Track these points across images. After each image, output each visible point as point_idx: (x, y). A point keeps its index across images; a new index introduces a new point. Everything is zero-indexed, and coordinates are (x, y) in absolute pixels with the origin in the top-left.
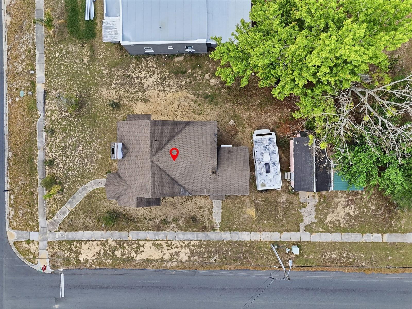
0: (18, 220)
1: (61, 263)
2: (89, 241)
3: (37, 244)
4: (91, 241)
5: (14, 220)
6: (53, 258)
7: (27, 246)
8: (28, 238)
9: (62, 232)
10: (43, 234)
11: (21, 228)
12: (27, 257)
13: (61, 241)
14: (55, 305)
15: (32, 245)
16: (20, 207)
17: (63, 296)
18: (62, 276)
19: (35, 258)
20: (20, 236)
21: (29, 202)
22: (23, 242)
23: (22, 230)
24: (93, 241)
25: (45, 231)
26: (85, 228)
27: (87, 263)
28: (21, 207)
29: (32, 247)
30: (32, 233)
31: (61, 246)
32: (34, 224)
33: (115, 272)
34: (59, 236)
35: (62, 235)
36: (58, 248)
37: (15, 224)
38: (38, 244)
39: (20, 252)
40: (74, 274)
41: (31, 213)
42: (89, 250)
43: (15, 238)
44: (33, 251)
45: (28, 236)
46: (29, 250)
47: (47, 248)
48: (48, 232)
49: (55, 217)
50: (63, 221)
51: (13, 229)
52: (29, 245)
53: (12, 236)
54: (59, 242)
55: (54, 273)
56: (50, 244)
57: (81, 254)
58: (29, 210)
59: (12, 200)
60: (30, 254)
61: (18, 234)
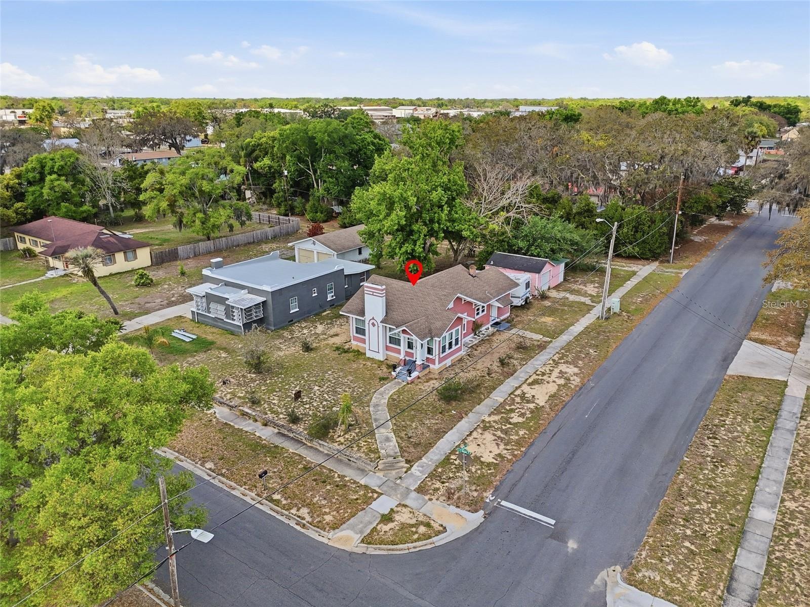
0: (327, 510)
1: (475, 490)
2: (466, 439)
3: (404, 509)
4: (468, 438)
5: (318, 516)
6: (455, 497)
7: (391, 525)
8: (379, 516)
9: (417, 464)
10: (395, 490)
11: (346, 515)
12: (416, 536)
13: (432, 473)
14: (568, 547)
15: (397, 517)
16: (309, 495)
17: (553, 522)
18: (504, 503)
19: (428, 525)
20: (361, 526)
21: (315, 480)
22: (378, 528)
23: (353, 515)
24: (470, 434)
25: (392, 484)
26: (439, 434)
27: (505, 457)
28: (311, 493)
29: (403, 517)
30: (374, 505)
31: (440, 477)
32: (362, 493)
33: (549, 434)
34: (418, 472)
35: (422, 467)
36: (443, 483)
37: (328, 518)
38: (405, 506)
39: (393, 543)
40: (515, 485)
41: (337, 486)
42: (482, 445)
43: (357, 538)
44: (413, 521)
45: (376, 513)
46: (403, 526)
47: (427, 498)
48: (398, 481)
49: (383, 451)
50: (401, 448)
51: (334, 529)
52: (393, 522)
53: (347, 540)
54: (432, 476)
55: (489, 514)
56: (421, 490)
57: (481, 456)
58: (328, 487)
59: (283, 499)
60: (414, 529)
61: (352, 528)
